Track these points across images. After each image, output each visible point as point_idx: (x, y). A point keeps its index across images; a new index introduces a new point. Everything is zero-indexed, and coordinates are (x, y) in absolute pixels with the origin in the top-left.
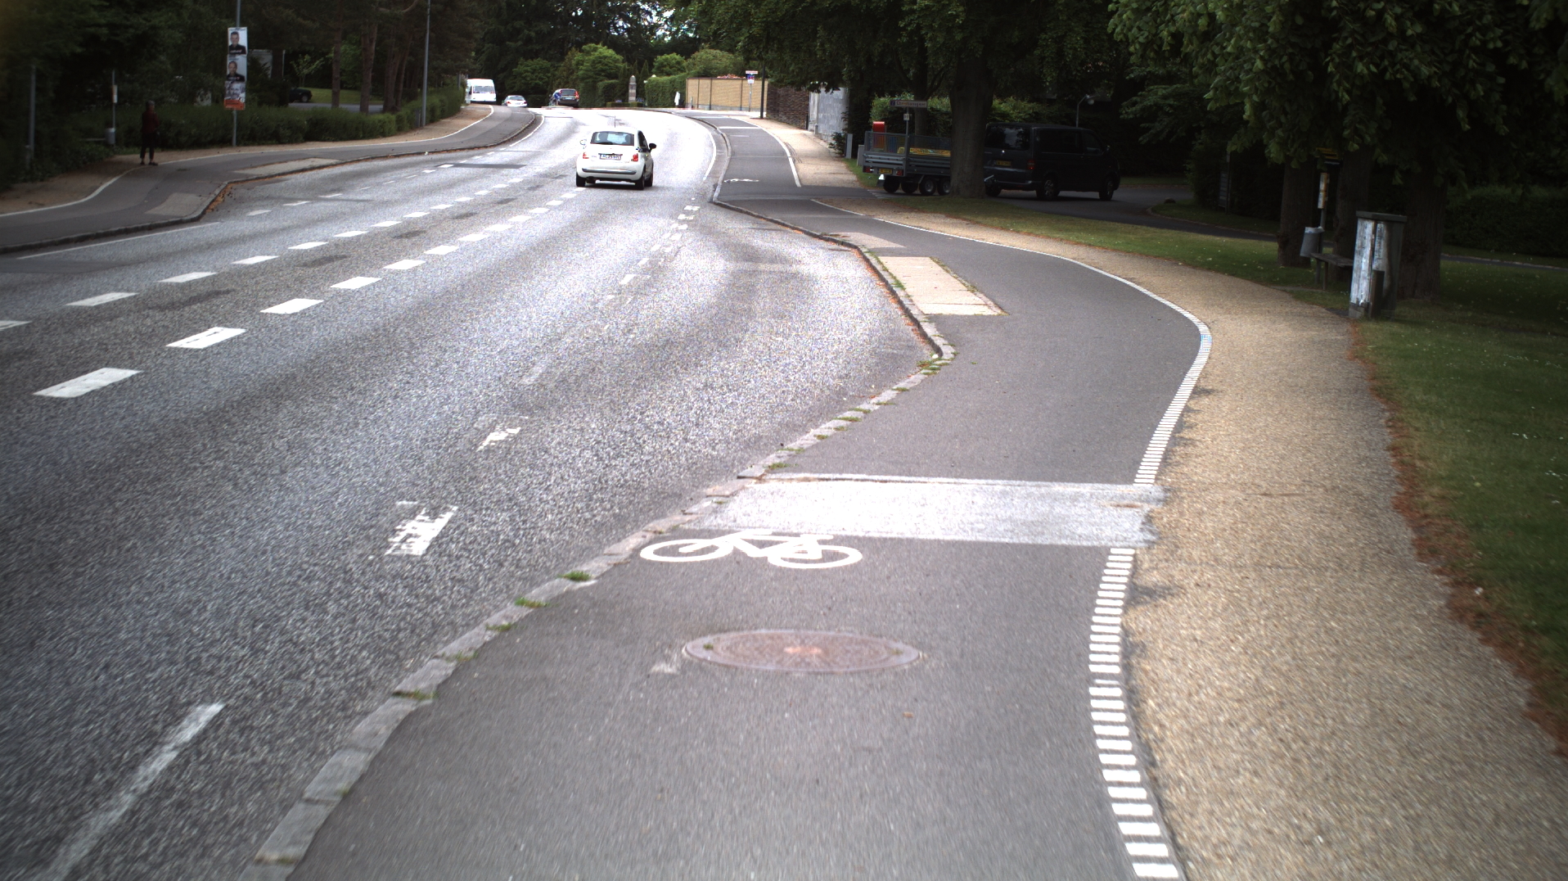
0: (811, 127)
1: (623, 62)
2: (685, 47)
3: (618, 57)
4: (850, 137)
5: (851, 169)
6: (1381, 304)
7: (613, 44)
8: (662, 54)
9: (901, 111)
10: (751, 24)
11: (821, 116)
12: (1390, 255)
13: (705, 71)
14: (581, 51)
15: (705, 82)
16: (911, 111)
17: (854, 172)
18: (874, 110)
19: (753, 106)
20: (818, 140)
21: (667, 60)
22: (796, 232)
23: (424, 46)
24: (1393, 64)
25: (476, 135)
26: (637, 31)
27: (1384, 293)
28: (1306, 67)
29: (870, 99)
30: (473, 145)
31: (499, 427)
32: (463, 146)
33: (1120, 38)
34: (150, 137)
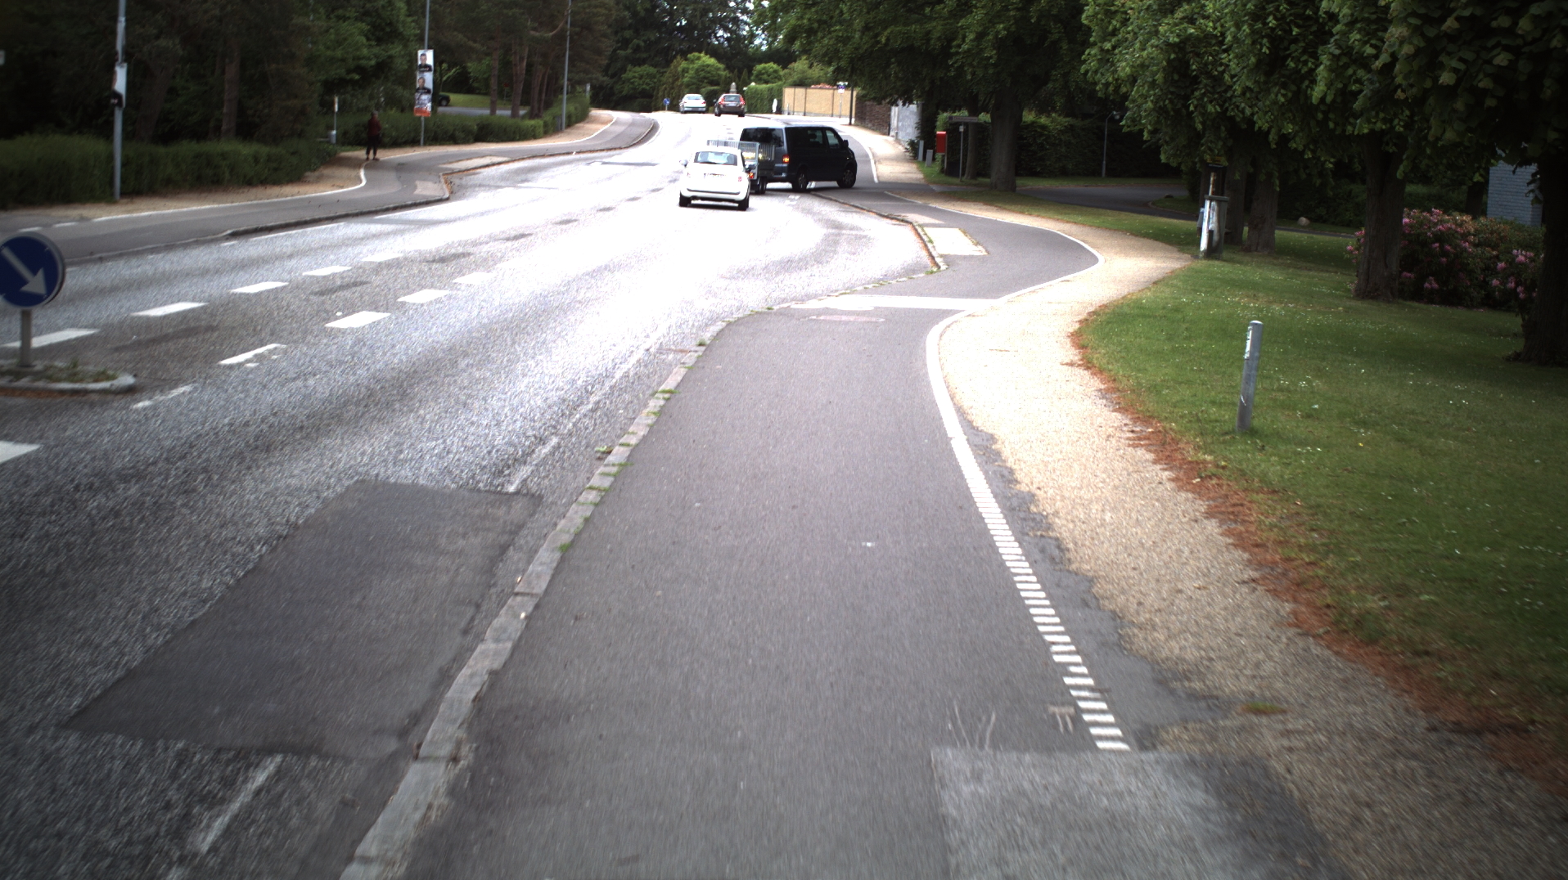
0: (892, 133)
1: (724, 70)
2: (783, 57)
3: (721, 66)
4: (922, 143)
5: (920, 169)
6: (1212, 252)
7: (714, 52)
8: (760, 63)
9: (958, 124)
10: (840, 59)
11: (900, 124)
12: (1219, 221)
13: (800, 81)
14: (686, 59)
15: (800, 91)
16: (966, 125)
17: (923, 172)
18: (938, 123)
19: (843, 113)
20: (897, 145)
21: (764, 68)
22: (871, 214)
23: (564, 62)
24: (1230, 105)
25: (609, 137)
26: (736, 40)
27: (1214, 244)
28: (1179, 106)
29: (936, 114)
30: (609, 146)
31: (718, 281)
32: (602, 147)
33: (1091, 78)
34: (372, 138)
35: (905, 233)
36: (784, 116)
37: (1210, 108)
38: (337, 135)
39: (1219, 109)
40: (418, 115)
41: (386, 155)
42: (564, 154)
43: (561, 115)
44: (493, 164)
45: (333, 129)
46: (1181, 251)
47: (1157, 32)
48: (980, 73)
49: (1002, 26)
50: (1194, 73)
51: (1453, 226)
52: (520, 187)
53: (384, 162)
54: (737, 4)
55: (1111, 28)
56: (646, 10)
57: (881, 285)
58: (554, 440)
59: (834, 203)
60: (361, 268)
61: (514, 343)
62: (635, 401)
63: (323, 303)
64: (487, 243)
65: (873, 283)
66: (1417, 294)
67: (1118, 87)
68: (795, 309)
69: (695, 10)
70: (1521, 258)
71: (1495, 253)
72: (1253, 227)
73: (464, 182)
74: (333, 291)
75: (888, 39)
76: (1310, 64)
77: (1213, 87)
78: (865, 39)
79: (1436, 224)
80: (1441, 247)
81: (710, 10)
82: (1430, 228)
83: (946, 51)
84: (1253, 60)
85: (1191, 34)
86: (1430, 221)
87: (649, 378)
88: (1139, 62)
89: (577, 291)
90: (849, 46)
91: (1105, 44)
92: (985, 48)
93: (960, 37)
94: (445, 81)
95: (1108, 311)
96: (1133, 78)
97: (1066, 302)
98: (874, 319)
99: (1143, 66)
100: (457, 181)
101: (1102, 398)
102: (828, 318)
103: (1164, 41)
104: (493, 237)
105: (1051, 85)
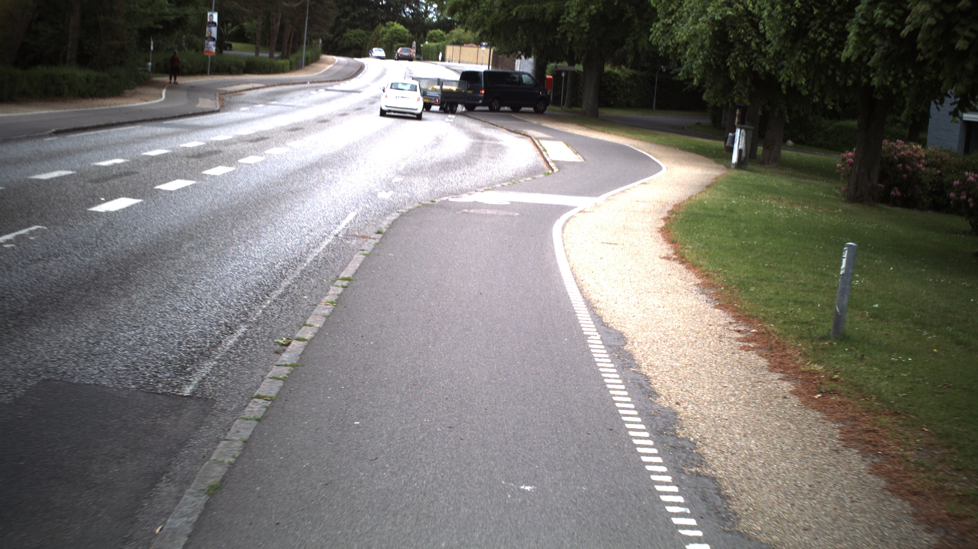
1: (409, 33)
2: (446, 26)
3: (407, 30)
6: (741, 164)
7: (403, 22)
8: (432, 29)
9: (561, 71)
10: (485, 25)
12: (746, 143)
13: (457, 41)
14: (385, 25)
15: (457, 48)
16: (566, 72)
18: (547, 71)
19: (484, 62)
21: (434, 33)
22: (503, 129)
23: (305, 24)
24: (755, 63)
25: (332, 73)
26: (417, 15)
27: (742, 159)
28: (719, 63)
29: (546, 64)
30: (331, 79)
31: (396, 178)
32: (326, 80)
33: (655, 43)
34: (174, 69)
35: (526, 143)
36: (446, 63)
37: (741, 64)
38: (152, 66)
39: (746, 65)
40: (206, 54)
41: (182, 80)
42: (301, 83)
43: (302, 58)
44: (254, 89)
45: (149, 61)
46: (717, 162)
47: (705, 12)
48: (577, 37)
49: (593, 7)
50: (732, 40)
51: (912, 152)
52: (269, 104)
53: (182, 85)
55: (670, 9)
57: (513, 183)
58: (243, 328)
59: (477, 121)
60: (137, 160)
61: (233, 226)
62: (320, 286)
63: (95, 189)
64: (235, 143)
65: (507, 181)
66: (885, 199)
67: (676, 49)
68: (451, 202)
70: (971, 178)
71: (939, 172)
72: (766, 147)
73: (232, 100)
74: (106, 179)
75: (517, 13)
76: (823, 35)
77: (744, 50)
78: (502, 12)
79: (900, 151)
80: (904, 167)
82: (896, 153)
83: (556, 22)
84: (783, 31)
85: (729, 15)
86: (896, 148)
87: (334, 261)
88: (692, 33)
89: (292, 183)
90: (491, 17)
91: (666, 20)
92: (582, 21)
93: (566, 13)
94: (230, 35)
95: (682, 210)
96: (687, 43)
97: (649, 202)
98: (511, 214)
99: (695, 35)
100: (227, 99)
101: (702, 293)
102: (477, 211)
103: (711, 18)
104: (241, 139)
105: (625, 47)
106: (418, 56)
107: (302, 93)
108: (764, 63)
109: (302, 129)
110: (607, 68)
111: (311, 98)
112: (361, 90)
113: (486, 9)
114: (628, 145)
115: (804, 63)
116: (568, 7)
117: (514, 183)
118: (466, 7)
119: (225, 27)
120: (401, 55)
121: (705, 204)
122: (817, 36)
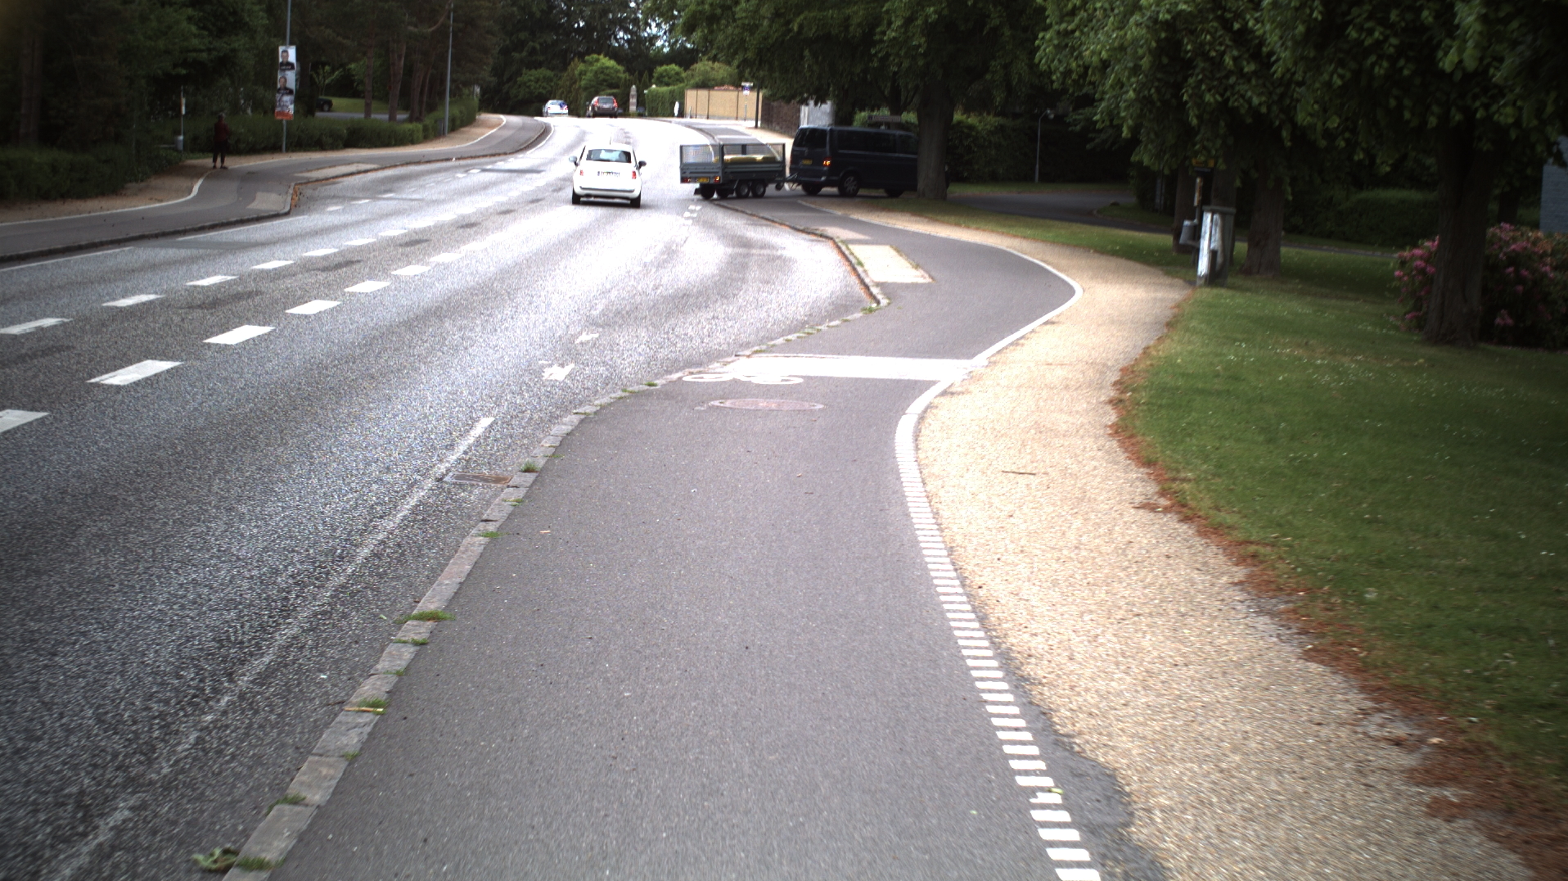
1: (624, 72)
2: (684, 58)
3: (620, 68)
6: (1216, 276)
7: (614, 54)
8: (661, 64)
9: (879, 123)
10: (746, 50)
12: (1222, 238)
13: (703, 82)
14: (584, 62)
15: (703, 93)
16: (888, 125)
18: (856, 121)
19: (748, 115)
21: (666, 70)
22: (783, 227)
23: (446, 61)
24: (1233, 95)
25: (494, 142)
26: (637, 42)
27: (1217, 267)
28: (1168, 96)
29: (852, 113)
30: (494, 152)
31: (584, 333)
32: (485, 153)
33: (1045, 67)
34: (221, 144)
35: (825, 253)
36: (687, 120)
37: (1208, 97)
38: (184, 140)
39: (1218, 98)
40: (279, 118)
41: (235, 163)
42: (442, 160)
43: (444, 119)
44: (359, 172)
45: (180, 134)
46: (1168, 274)
47: (1137, 7)
48: (908, 64)
49: (932, 9)
50: (1189, 55)
51: (1528, 245)
53: (233, 170)
54: (637, 4)
56: (542, 11)
57: (806, 333)
58: (121, 811)
59: (740, 215)
61: (219, 469)
64: (294, 275)
65: (795, 330)
66: (1485, 332)
67: (1084, 75)
68: (687, 383)
69: (593, 11)
72: (1254, 244)
73: (316, 193)
75: (801, 27)
76: (1377, 34)
77: (1212, 72)
78: (775, 26)
79: (1507, 243)
80: (1517, 271)
81: (610, 11)
82: (1501, 248)
83: (869, 39)
84: (1301, 28)
86: (1500, 239)
87: (418, 555)
88: (1116, 44)
89: (378, 356)
90: (756, 35)
91: (1064, 26)
92: (914, 35)
93: (885, 22)
94: (328, 85)
95: (1140, 381)
96: (1105, 65)
97: (1070, 364)
98: (806, 406)
99: (1122, 48)
100: (308, 191)
101: (1261, 612)
102: (738, 403)
103: (1150, 18)
104: (309, 266)
105: (988, 77)
106: (641, 110)
107: (440, 177)
108: (1249, 94)
109: (426, 241)
110: (958, 116)
111: (454, 185)
112: (542, 169)
113: (747, 22)
114: (1004, 248)
115: (1339, 87)
116: (887, 12)
117: (808, 333)
118: (712, 19)
119: (321, 72)
120: (599, 108)
121: (1179, 366)
122: (1363, 36)
